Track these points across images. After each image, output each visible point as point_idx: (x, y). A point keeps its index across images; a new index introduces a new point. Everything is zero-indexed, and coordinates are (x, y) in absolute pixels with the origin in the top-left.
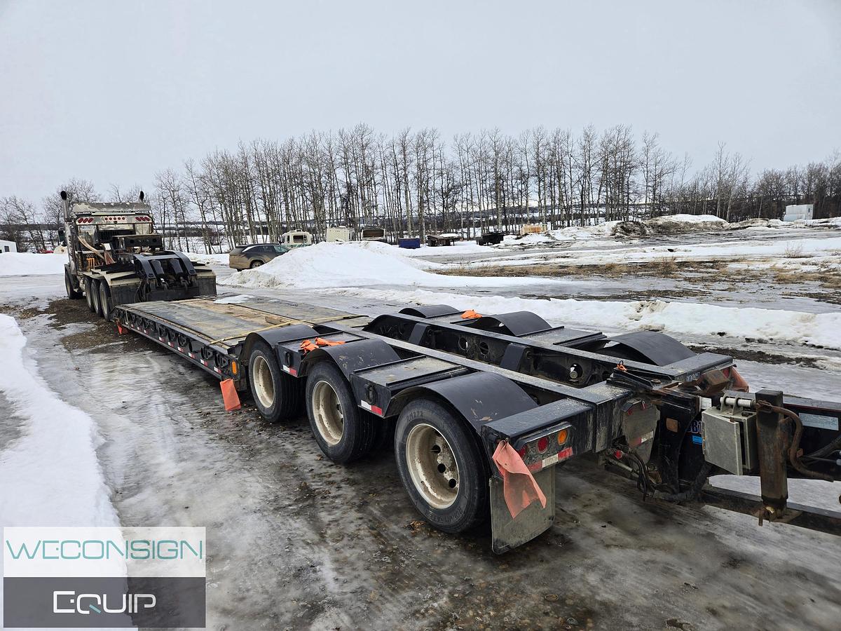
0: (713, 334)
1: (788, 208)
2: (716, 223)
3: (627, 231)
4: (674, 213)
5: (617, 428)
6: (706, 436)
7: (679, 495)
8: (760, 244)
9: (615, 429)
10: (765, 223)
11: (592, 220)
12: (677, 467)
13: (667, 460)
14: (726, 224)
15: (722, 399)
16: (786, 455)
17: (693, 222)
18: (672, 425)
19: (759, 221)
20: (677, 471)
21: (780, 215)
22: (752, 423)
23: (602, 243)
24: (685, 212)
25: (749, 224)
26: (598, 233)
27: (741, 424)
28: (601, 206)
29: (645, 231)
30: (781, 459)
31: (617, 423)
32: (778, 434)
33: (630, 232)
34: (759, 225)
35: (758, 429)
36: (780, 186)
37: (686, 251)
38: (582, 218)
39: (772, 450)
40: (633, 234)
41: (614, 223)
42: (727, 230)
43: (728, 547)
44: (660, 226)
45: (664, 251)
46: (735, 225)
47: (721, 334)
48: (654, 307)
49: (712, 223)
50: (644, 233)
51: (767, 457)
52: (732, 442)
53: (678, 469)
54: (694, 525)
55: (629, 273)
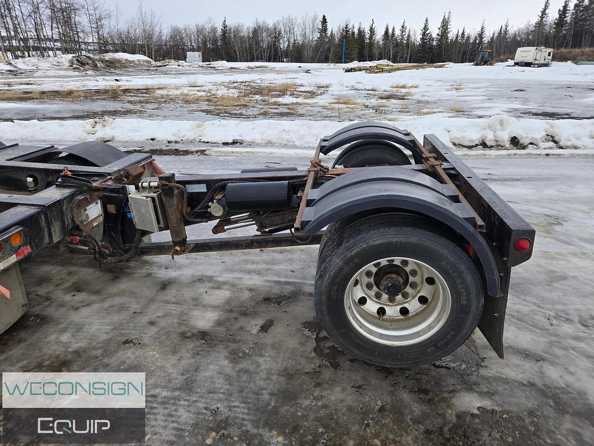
0: (147, 140)
1: (188, 53)
2: (147, 61)
3: (83, 64)
4: (116, 51)
5: (70, 221)
6: (134, 212)
7: (125, 255)
8: (174, 78)
9: (68, 221)
10: (176, 63)
11: (51, 53)
12: (121, 237)
13: (113, 234)
14: (153, 62)
15: (140, 184)
16: (181, 213)
17: (131, 59)
18: (112, 209)
19: (173, 61)
20: (121, 240)
21: (184, 58)
22: (159, 197)
23: (62, 73)
24: (124, 51)
25: (167, 64)
26: (57, 64)
27: (153, 199)
28: (56, 41)
29: (96, 64)
30: (179, 216)
31: (69, 216)
32: (175, 201)
33: (84, 64)
34: (173, 64)
35: (164, 200)
36: (181, 38)
37: (127, 81)
38: (41, 51)
39: (173, 212)
40: (87, 67)
41: (70, 56)
42: (154, 67)
43: (161, 278)
44: (107, 61)
45: (112, 81)
46: (159, 64)
47: (153, 139)
48: (105, 123)
49: (144, 61)
50: (96, 66)
51: (171, 217)
52: (149, 212)
53: (122, 238)
54: (139, 272)
55: (86, 97)
